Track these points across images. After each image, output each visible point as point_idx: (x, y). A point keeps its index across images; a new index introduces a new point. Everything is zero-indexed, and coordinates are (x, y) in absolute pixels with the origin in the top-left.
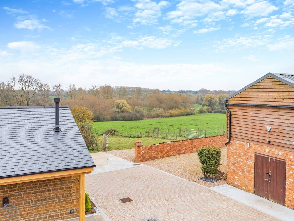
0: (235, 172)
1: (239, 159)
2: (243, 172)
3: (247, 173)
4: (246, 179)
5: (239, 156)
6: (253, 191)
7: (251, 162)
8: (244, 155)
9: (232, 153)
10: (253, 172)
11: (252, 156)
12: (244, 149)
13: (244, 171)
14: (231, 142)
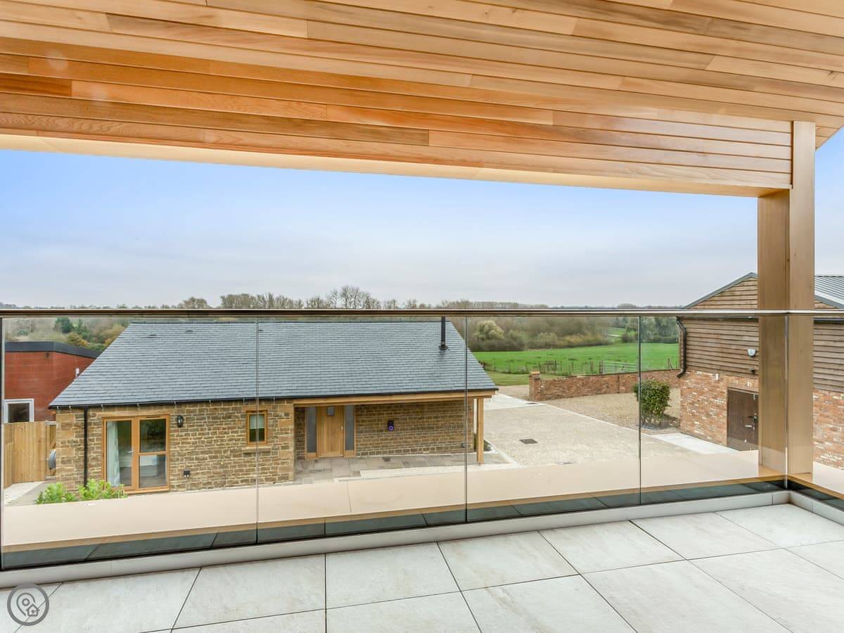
0: (694, 415)
1: (701, 397)
2: (708, 415)
3: (715, 417)
4: (713, 425)
5: (701, 393)
6: (726, 443)
7: (723, 402)
8: (710, 390)
9: (689, 388)
10: (726, 415)
11: (723, 392)
12: (709, 383)
13: (711, 413)
14: (687, 373)
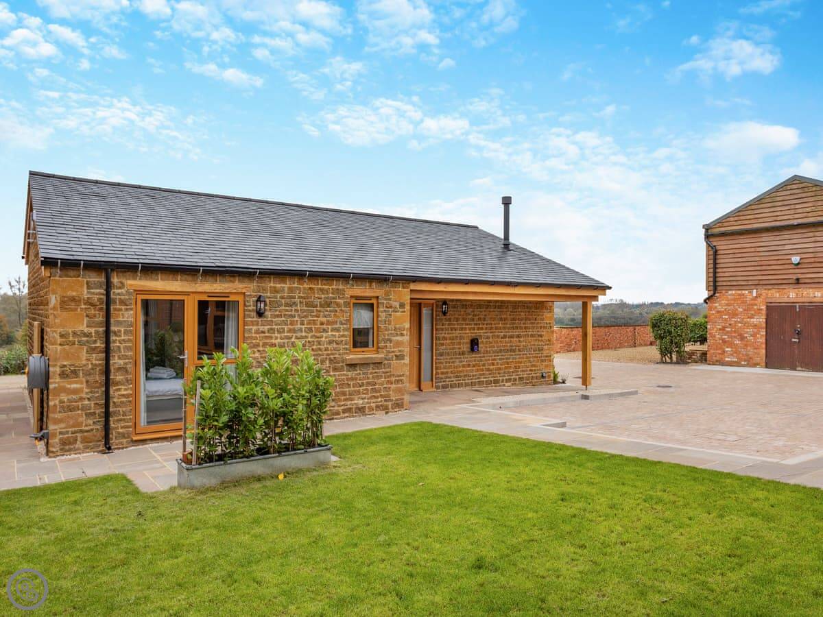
0: (724, 341)
1: (733, 319)
2: (742, 338)
3: (751, 338)
4: (749, 348)
5: (734, 314)
6: (764, 364)
7: (761, 320)
8: (745, 310)
9: (718, 312)
10: (764, 333)
11: (761, 310)
12: (743, 302)
13: (746, 335)
14: (717, 295)
